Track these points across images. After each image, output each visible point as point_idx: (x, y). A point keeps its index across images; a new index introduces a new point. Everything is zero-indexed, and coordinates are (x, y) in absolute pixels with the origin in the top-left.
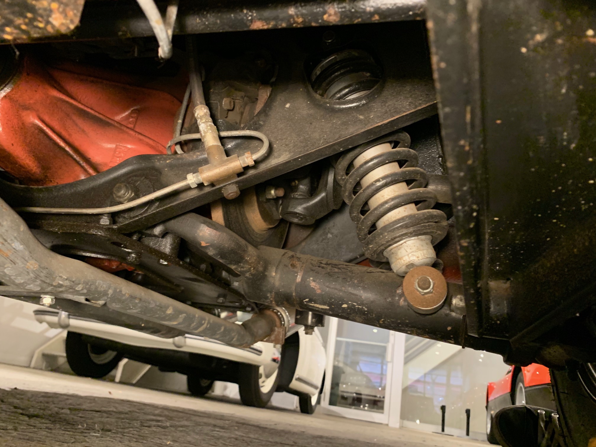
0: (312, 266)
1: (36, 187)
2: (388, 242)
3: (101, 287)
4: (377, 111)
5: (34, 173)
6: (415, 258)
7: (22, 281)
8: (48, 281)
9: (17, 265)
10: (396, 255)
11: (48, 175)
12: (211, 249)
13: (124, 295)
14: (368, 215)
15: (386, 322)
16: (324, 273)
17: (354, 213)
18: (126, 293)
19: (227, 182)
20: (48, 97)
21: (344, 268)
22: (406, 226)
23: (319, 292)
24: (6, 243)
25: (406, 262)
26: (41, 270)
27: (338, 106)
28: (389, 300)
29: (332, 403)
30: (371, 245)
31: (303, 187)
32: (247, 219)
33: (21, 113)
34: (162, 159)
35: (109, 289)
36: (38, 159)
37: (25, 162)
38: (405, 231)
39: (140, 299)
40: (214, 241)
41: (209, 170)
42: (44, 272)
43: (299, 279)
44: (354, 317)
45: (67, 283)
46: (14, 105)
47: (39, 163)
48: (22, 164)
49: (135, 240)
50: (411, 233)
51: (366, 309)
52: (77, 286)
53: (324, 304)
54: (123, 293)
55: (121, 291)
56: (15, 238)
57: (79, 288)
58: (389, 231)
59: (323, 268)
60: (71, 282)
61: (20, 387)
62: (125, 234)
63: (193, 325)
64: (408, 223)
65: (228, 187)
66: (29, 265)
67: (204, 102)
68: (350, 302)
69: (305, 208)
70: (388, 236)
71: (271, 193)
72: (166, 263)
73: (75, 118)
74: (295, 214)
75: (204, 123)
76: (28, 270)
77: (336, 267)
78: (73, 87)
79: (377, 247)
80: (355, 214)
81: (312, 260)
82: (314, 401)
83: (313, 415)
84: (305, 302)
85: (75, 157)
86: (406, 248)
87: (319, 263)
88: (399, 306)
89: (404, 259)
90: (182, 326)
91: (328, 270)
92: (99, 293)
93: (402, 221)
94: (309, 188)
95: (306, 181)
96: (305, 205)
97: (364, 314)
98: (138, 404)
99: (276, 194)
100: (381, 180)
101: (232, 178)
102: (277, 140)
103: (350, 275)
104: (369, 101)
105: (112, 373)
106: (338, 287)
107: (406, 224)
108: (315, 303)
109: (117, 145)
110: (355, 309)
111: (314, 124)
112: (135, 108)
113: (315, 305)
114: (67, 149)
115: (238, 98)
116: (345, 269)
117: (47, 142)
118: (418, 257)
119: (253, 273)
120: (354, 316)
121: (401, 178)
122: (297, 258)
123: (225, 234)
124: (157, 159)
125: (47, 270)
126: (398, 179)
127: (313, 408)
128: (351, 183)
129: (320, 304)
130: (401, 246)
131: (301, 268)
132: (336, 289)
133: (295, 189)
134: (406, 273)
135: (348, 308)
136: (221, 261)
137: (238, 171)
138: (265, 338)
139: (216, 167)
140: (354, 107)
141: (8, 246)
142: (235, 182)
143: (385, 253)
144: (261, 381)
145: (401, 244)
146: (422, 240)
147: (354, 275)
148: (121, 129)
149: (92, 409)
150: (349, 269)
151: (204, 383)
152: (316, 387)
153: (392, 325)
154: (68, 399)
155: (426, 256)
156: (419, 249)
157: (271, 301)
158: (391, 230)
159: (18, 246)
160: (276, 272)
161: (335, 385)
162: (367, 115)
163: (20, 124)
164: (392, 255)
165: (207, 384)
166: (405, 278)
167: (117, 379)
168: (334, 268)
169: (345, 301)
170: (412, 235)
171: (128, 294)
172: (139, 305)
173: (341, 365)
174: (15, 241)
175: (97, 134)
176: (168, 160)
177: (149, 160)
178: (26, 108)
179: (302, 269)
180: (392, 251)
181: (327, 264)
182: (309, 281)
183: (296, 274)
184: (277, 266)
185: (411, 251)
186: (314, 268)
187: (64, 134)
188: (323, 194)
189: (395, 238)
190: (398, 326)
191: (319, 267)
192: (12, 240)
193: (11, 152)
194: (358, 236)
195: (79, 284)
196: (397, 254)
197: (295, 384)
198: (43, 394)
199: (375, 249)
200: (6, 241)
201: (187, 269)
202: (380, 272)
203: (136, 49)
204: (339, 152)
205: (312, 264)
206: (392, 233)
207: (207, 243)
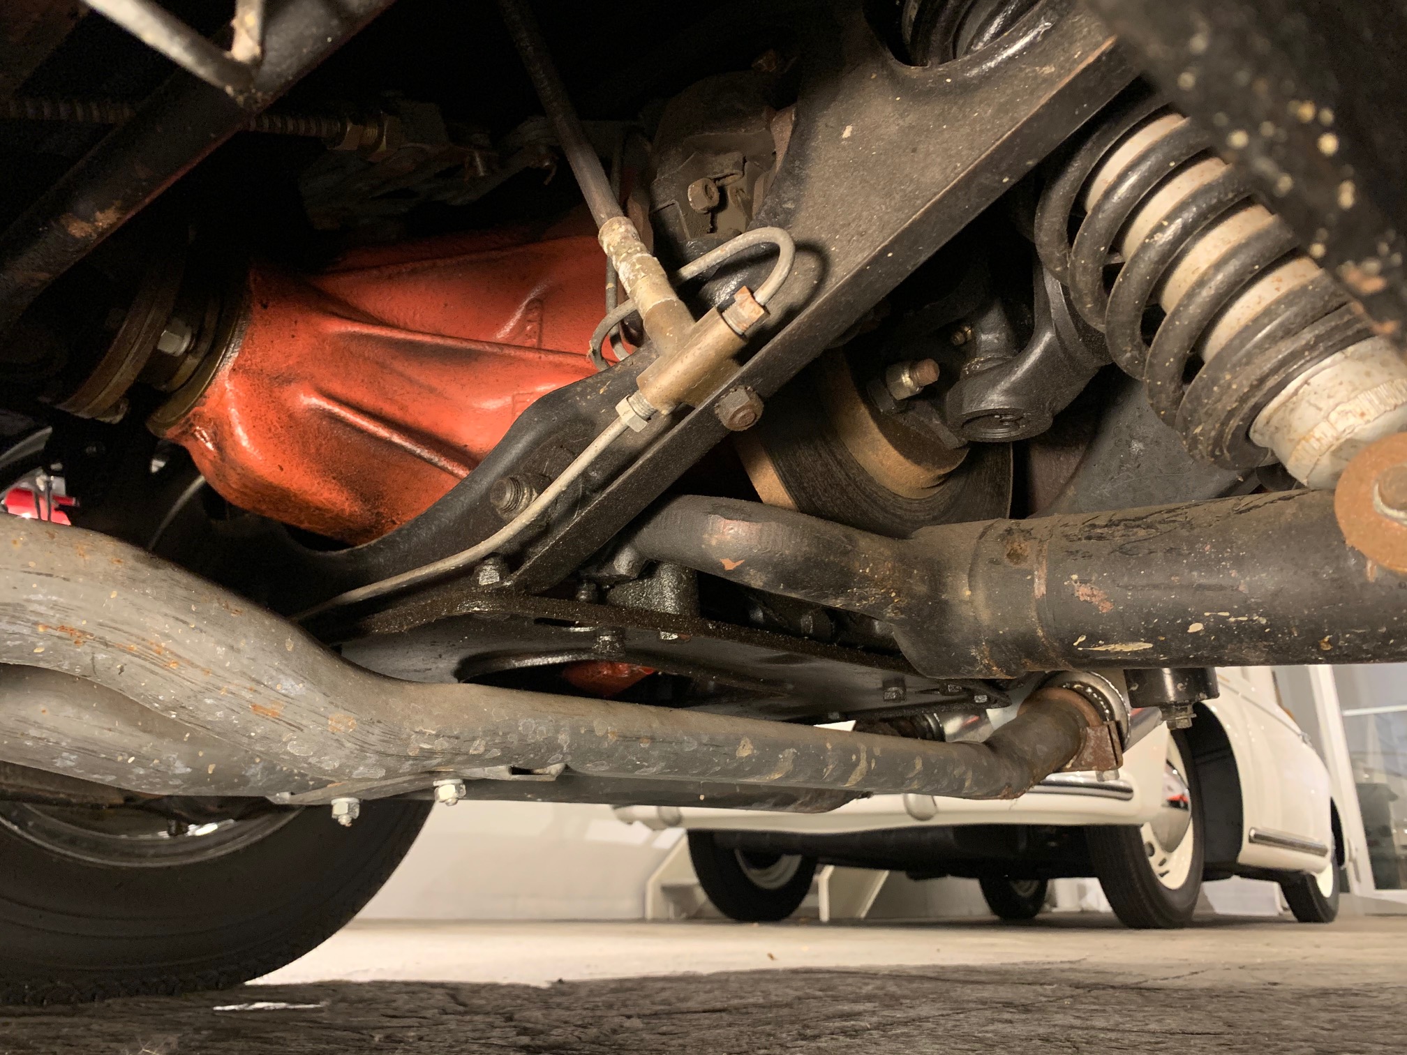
0: (1068, 544)
1: (365, 545)
2: (1243, 399)
3: (535, 732)
4: (1089, 32)
5: (351, 515)
6: (1352, 420)
7: (337, 765)
8: (393, 750)
9: (306, 730)
10: (1289, 432)
11: (382, 510)
12: (752, 572)
13: (605, 737)
14: (1157, 341)
15: (1341, 643)
16: (1105, 552)
17: (1126, 352)
18: (607, 733)
19: (718, 388)
20: (324, 341)
21: (1163, 522)
22: (1288, 332)
23: (1106, 608)
24: (261, 688)
25: (1325, 442)
26: (367, 728)
27: (975, 72)
28: (1328, 572)
29: (1382, 882)
30: (1197, 426)
31: (991, 336)
32: (862, 470)
33: (278, 394)
34: (589, 390)
35: (557, 731)
36: (346, 481)
37: (321, 498)
38: (1285, 348)
39: (652, 739)
40: (751, 549)
41: (660, 372)
42: (377, 731)
43: (1040, 589)
44: (1236, 654)
45: (442, 744)
46: (257, 382)
47: (352, 489)
48: (320, 505)
49: (585, 601)
50: (1310, 347)
51: (1264, 621)
52: (470, 746)
53: (1134, 638)
54: (599, 733)
55: (591, 731)
56: (278, 670)
57: (477, 747)
58: (1234, 366)
59: (1100, 538)
60: (452, 740)
61: (571, 975)
62: (543, 594)
63: (827, 772)
64: (1288, 319)
65: (725, 399)
66: (334, 724)
67: (618, 209)
68: (1207, 614)
69: (1007, 392)
70: (1237, 380)
71: (901, 384)
72: (675, 636)
73: (398, 365)
74: (989, 416)
75: (624, 260)
76: (336, 737)
77: (1138, 526)
78: (380, 300)
79: (1217, 425)
80: (1128, 355)
81: (1066, 525)
82: (1326, 884)
83: (1337, 922)
84: (1079, 645)
85: (418, 451)
86: (1313, 398)
87: (1087, 529)
88: (1365, 585)
89: (1317, 434)
90: (801, 778)
91: (1118, 540)
92: (536, 748)
93: (1266, 321)
94: (1008, 336)
95: (994, 317)
96: (1004, 385)
97: (1264, 637)
98: (827, 976)
99: (917, 384)
100: (1166, 223)
101: (726, 372)
102: (837, 232)
103: (1188, 534)
104: (1062, 16)
105: (807, 902)
106: (1158, 578)
107: (1281, 325)
108: (1107, 642)
109: (513, 397)
110: (1229, 628)
111: (921, 147)
112: (532, 296)
113: (1111, 647)
114: (396, 439)
115: (727, 171)
116: (1168, 522)
117: (355, 438)
118: (1363, 414)
119: (903, 604)
120: (1233, 650)
121: (1230, 196)
122: (1023, 531)
123: (774, 524)
124: (577, 394)
125: (381, 725)
126: (1220, 201)
127: (1330, 903)
128: (1085, 268)
129: (1124, 641)
130: (1295, 399)
131: (1038, 556)
132: (1156, 587)
133: (968, 349)
134: (1336, 476)
135: (1206, 628)
136: (794, 595)
137: (730, 348)
138: (1067, 763)
139: (673, 359)
140: (1020, 52)
141: (270, 692)
142: (737, 380)
143: (1255, 437)
144: (1154, 861)
145: (1296, 392)
146: (1362, 358)
147: (1196, 531)
148: (503, 356)
149: (706, 1007)
150: (1178, 519)
151: (1024, 889)
152: (1321, 852)
153: (1365, 647)
154: (663, 989)
155: (1393, 402)
156: (1356, 389)
157: (988, 667)
158: (1240, 360)
159: (291, 686)
160: (971, 588)
161: (1377, 834)
162: (1062, 59)
163: (284, 418)
164: (1278, 436)
165: (1032, 890)
166: (1338, 491)
167: (825, 916)
168: (1135, 530)
169: (1191, 614)
170: (1316, 353)
171: (613, 733)
172: (656, 753)
173: (1380, 779)
174: (281, 676)
175: (463, 386)
176: (600, 388)
177: (563, 401)
178: (284, 379)
179: (1040, 559)
180: (1274, 422)
181: (1111, 524)
182: (1070, 585)
183: (1029, 577)
184: (971, 570)
185: (1332, 402)
186: (1075, 546)
187: (389, 409)
188: (1047, 337)
189: (1262, 380)
190: (1385, 644)
191: (1089, 538)
192: (271, 678)
193: (285, 484)
194: (1158, 412)
195: (474, 739)
196: (1289, 427)
197: (1250, 853)
198: (613, 986)
199: (1213, 433)
200: (259, 682)
201: (734, 638)
202: (1280, 499)
203: (478, 159)
204: (1003, 191)
205: (1067, 536)
206: (1248, 368)
207: (735, 560)
